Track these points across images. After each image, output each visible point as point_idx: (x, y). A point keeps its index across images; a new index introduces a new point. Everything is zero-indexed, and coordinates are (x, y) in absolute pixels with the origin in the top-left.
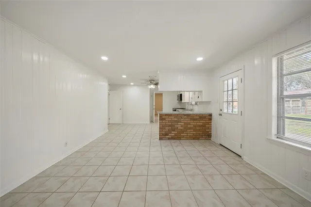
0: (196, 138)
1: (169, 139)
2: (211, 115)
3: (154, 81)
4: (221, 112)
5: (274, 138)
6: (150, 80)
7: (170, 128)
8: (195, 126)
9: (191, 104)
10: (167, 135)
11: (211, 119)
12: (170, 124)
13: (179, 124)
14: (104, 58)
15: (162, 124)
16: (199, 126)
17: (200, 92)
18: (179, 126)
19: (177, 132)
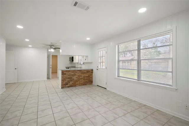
0: (85, 84)
1: (68, 87)
2: (92, 70)
3: (53, 46)
4: (97, 68)
5: (117, 77)
6: (50, 45)
7: (69, 79)
8: (84, 77)
9: (80, 64)
10: (67, 84)
11: (92, 72)
12: (69, 77)
13: (75, 76)
14: (20, 27)
15: (63, 77)
16: (87, 77)
17: (87, 56)
18: (75, 78)
19: (73, 82)
